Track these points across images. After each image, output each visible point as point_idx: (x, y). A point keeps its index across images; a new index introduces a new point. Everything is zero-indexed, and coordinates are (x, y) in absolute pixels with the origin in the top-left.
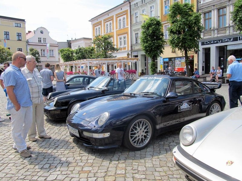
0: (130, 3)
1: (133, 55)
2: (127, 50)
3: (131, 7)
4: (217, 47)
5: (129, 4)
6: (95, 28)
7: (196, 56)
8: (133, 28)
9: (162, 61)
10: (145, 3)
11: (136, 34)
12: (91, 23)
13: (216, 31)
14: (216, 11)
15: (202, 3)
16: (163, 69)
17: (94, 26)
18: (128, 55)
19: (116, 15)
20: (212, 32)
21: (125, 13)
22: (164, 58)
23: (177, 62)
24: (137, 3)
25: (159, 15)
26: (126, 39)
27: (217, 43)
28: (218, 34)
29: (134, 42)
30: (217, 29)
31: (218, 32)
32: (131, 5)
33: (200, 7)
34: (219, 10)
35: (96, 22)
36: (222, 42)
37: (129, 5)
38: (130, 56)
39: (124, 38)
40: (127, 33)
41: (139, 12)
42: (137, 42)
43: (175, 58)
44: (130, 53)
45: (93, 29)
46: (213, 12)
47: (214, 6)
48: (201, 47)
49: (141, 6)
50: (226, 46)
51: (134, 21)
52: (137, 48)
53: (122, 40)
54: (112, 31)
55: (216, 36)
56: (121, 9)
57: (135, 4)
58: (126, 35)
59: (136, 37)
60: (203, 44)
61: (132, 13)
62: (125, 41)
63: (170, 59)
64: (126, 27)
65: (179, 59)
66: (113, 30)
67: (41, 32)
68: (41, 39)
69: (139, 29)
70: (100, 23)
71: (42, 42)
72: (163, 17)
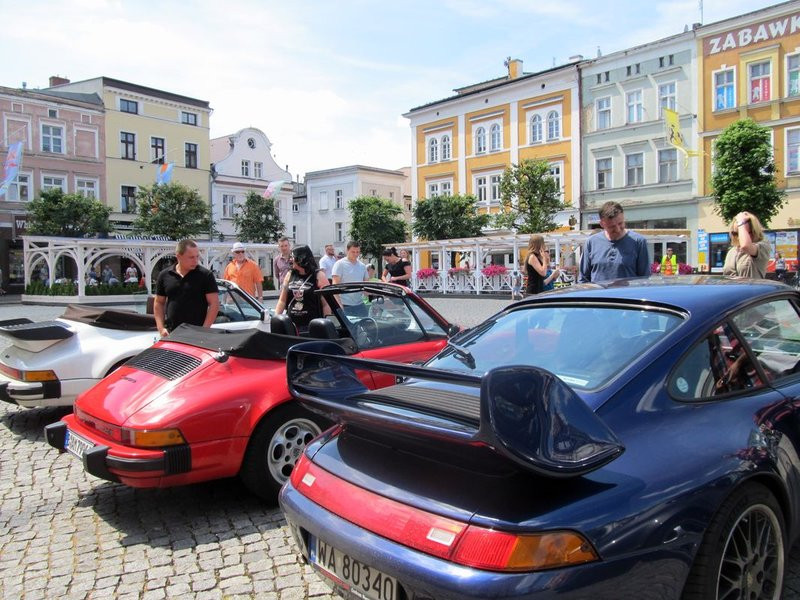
0: (580, 71)
1: (587, 222)
3: (584, 81)
5: (577, 75)
6: (428, 138)
8: (592, 146)
9: (706, 242)
10: (638, 75)
12: (409, 121)
16: (707, 265)
17: (422, 132)
18: (572, 221)
19: (522, 103)
21: (562, 98)
22: (710, 234)
24: (607, 73)
25: (696, 110)
29: (593, 185)
32: (583, 76)
35: (431, 118)
37: (574, 78)
38: (576, 227)
39: (552, 171)
40: (565, 157)
41: (617, 98)
44: (576, 216)
45: (420, 140)
49: (624, 83)
51: (594, 124)
54: (502, 150)
56: (543, 86)
57: (599, 76)
58: (559, 164)
61: (586, 102)
64: (561, 139)
67: (250, 144)
68: (247, 164)
69: (613, 149)
70: (451, 124)
71: (252, 174)
72: (710, 117)
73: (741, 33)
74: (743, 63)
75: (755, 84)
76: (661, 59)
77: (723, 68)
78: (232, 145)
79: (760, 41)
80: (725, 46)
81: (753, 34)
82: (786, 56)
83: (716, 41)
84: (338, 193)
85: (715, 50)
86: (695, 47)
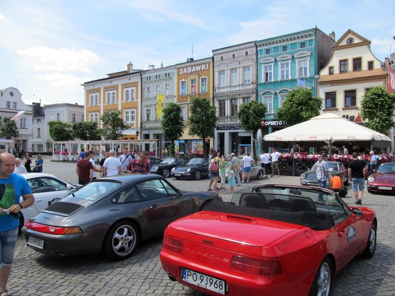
0: (141, 75)
1: (143, 133)
2: (135, 127)
3: (143, 79)
4: (229, 133)
6: (90, 95)
7: (211, 140)
8: (145, 103)
10: (159, 79)
11: (147, 110)
12: (83, 87)
13: (229, 119)
14: (229, 101)
15: (217, 91)
17: (89, 92)
18: (137, 133)
19: (122, 85)
20: (226, 119)
21: (136, 84)
22: (180, 140)
23: (194, 144)
24: (150, 77)
25: (176, 94)
26: (135, 114)
27: (230, 129)
28: (231, 121)
29: (145, 119)
30: (230, 117)
31: (231, 119)
32: (142, 77)
33: (216, 95)
34: (231, 100)
35: (91, 87)
36: (234, 129)
37: (140, 77)
38: (139, 135)
39: (132, 112)
40: (136, 108)
41: (153, 87)
42: (148, 120)
43: (191, 140)
44: (139, 131)
45: (87, 96)
46: (226, 101)
47: (227, 96)
48: (216, 132)
49: (155, 81)
50: (238, 133)
51: (146, 96)
52: (148, 126)
53: (130, 115)
54: (116, 103)
55: (229, 123)
56: (130, 79)
57: (147, 77)
58: (135, 110)
59: (147, 113)
60: (218, 129)
61: (143, 87)
62: (132, 116)
63: (186, 141)
64: (135, 100)
65: (195, 141)
66: (118, 101)
67: (11, 94)
68: (9, 103)
69: (151, 106)
70: (98, 90)
71: (12, 107)
72: (179, 97)
73: (188, 68)
74: (188, 79)
75: (192, 87)
76: (166, 74)
77: (183, 80)
78: (2, 95)
79: (194, 72)
80: (184, 72)
81: (192, 69)
82: (200, 78)
83: (181, 70)
84: (58, 114)
85: (181, 73)
86: (175, 71)
